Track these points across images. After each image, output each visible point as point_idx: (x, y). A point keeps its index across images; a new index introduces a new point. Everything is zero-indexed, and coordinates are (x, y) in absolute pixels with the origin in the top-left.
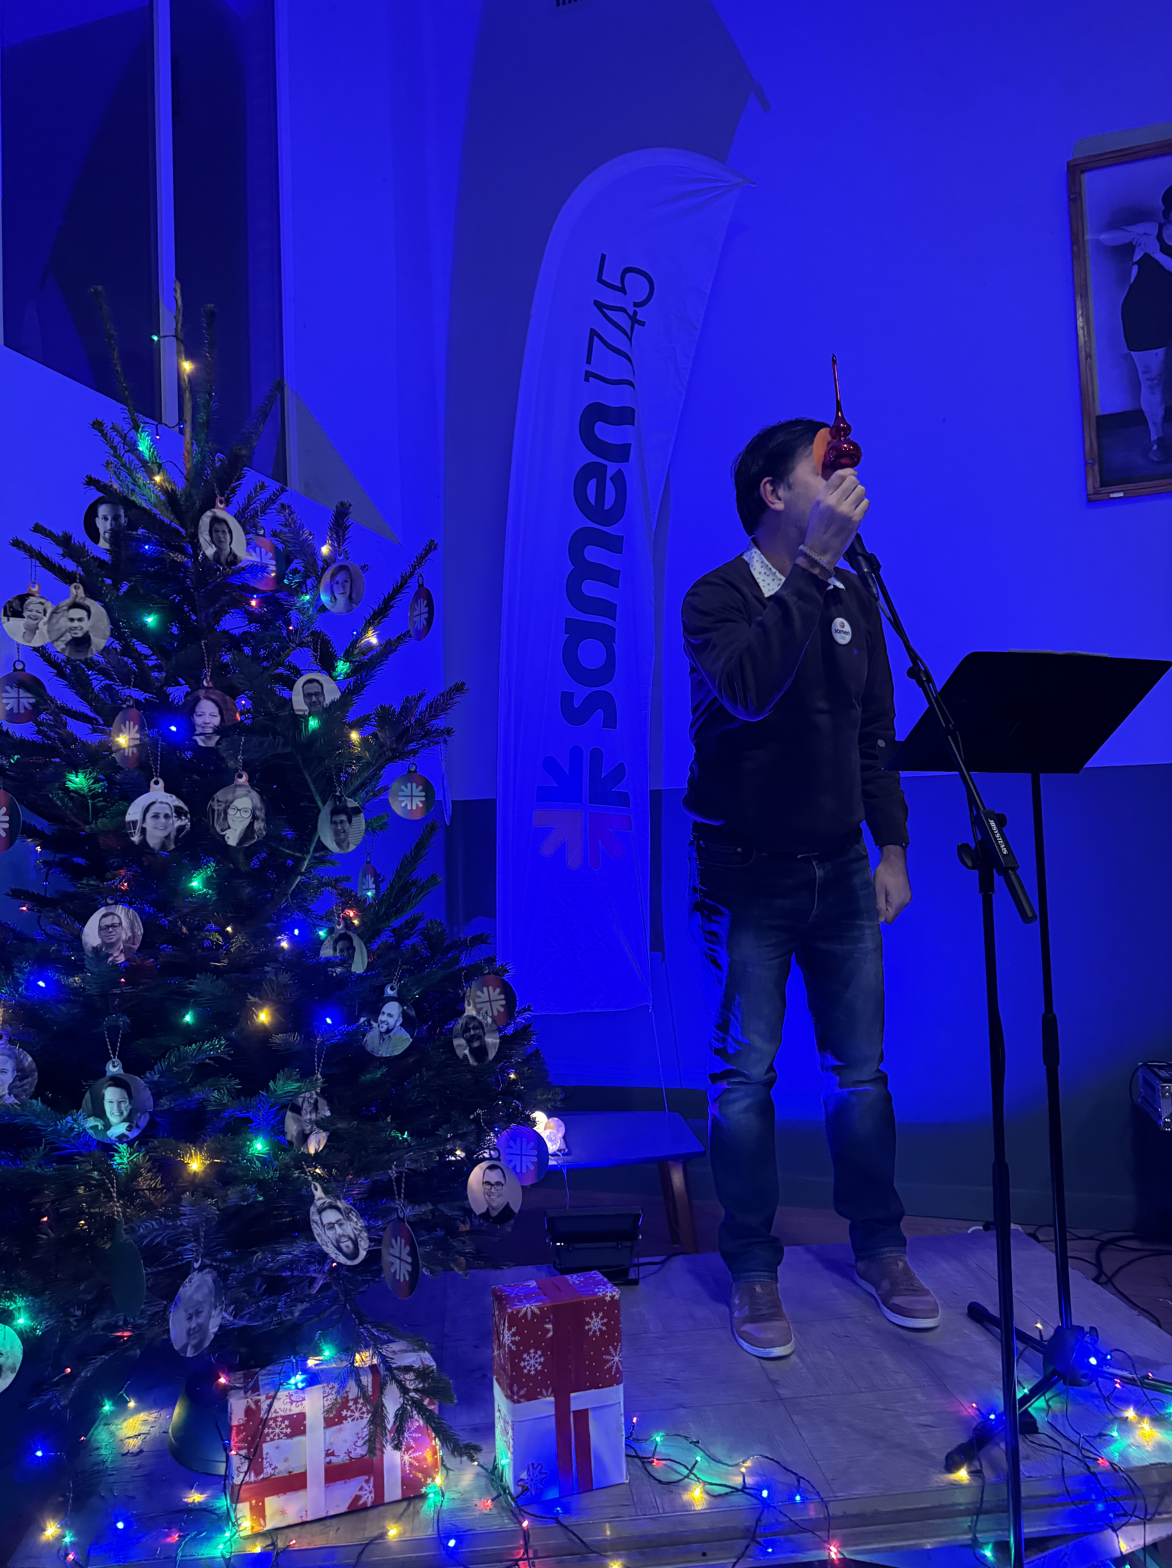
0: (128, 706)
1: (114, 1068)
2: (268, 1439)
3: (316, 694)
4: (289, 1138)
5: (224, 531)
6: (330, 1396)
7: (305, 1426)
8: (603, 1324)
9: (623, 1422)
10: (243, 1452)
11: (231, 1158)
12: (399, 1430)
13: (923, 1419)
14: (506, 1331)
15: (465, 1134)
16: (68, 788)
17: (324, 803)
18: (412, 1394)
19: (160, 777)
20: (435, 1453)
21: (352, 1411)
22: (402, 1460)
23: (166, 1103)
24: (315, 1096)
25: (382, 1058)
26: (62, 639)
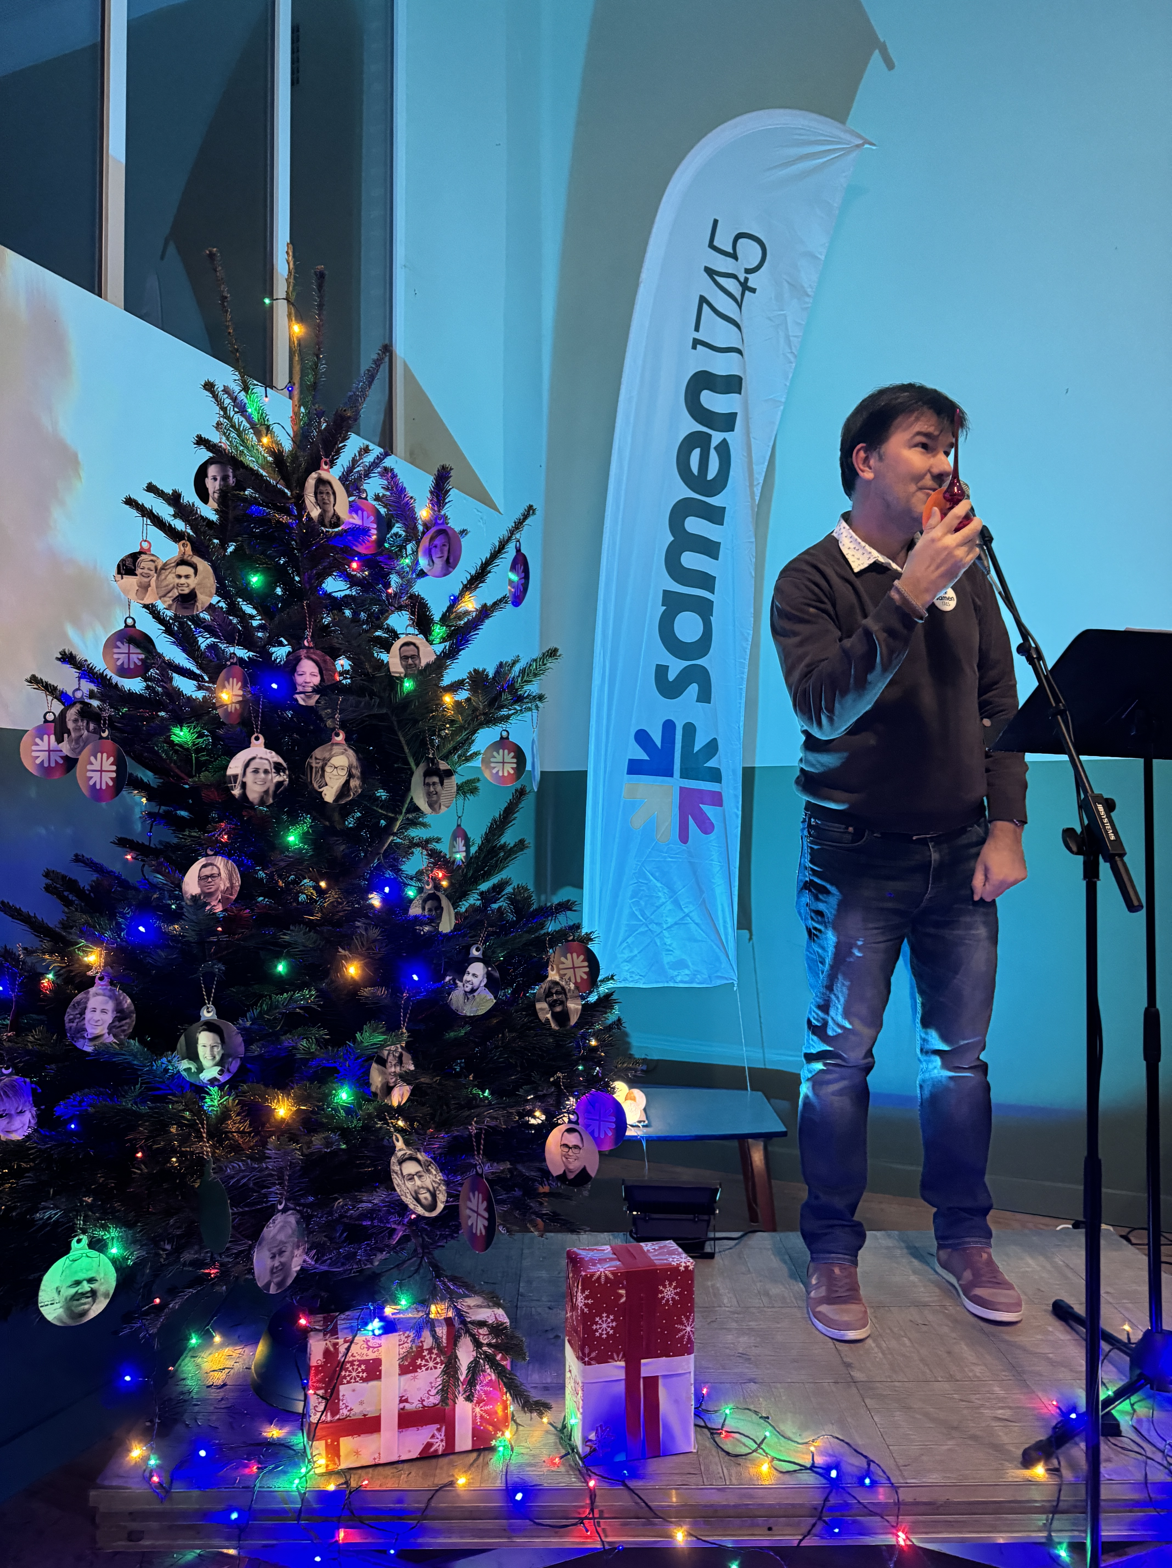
0: (232, 664)
1: (208, 1014)
2: (345, 1381)
3: (412, 657)
4: (373, 1089)
5: (328, 493)
6: (406, 1345)
7: (380, 1371)
8: (676, 1294)
9: (693, 1391)
10: (321, 1392)
11: (318, 1107)
12: (472, 1382)
13: (1000, 1413)
14: (579, 1294)
15: (545, 1095)
16: (173, 741)
17: (417, 765)
18: (485, 1348)
19: (260, 733)
20: (505, 1408)
21: (427, 1361)
22: (473, 1412)
23: (256, 1049)
24: (400, 1050)
25: (466, 1017)
26: (170, 595)
